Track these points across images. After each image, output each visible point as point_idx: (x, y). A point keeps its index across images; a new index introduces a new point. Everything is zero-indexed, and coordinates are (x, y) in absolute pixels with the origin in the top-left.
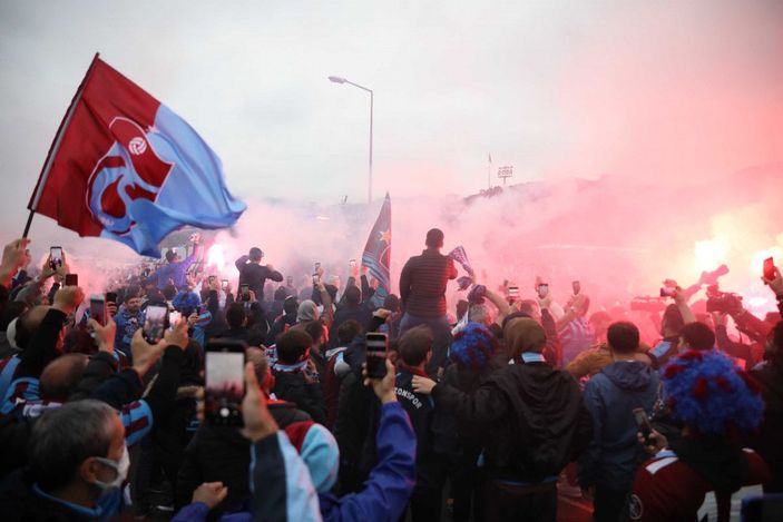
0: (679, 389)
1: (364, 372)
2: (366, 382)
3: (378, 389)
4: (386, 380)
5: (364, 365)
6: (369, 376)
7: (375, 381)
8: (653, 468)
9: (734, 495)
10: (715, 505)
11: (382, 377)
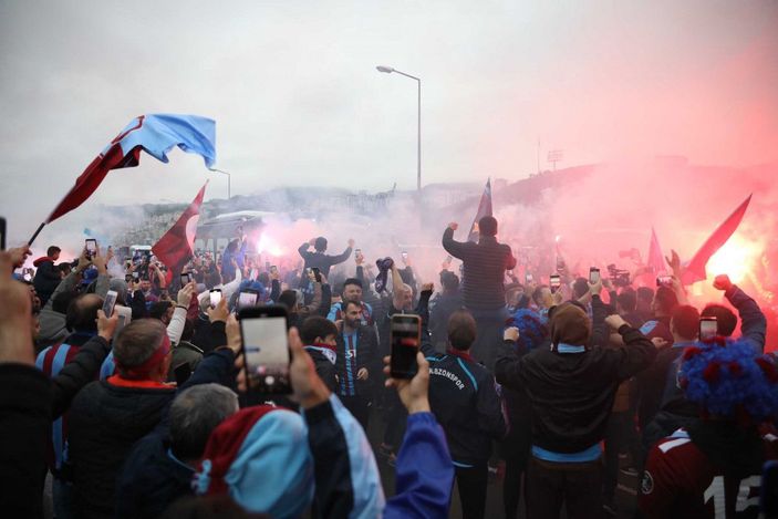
0: (692, 370)
1: (387, 369)
2: (388, 382)
3: (404, 395)
4: (416, 380)
5: (388, 359)
6: (393, 374)
7: (402, 383)
8: (665, 447)
9: (743, 482)
10: (722, 489)
11: (411, 377)
